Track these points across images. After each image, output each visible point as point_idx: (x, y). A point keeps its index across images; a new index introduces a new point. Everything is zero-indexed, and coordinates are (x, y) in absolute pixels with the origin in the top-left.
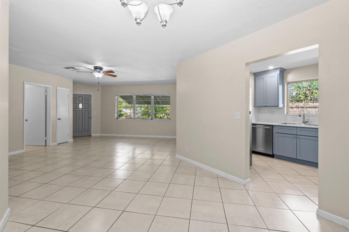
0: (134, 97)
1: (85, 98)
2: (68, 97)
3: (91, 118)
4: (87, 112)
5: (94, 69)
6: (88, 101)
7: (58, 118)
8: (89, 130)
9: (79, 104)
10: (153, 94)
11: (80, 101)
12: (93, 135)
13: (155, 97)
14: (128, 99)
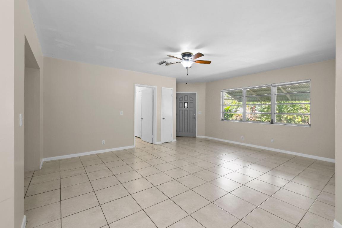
0: (245, 92)
1: (190, 97)
2: (172, 96)
3: (195, 118)
4: (192, 112)
5: (182, 57)
6: (193, 100)
7: (162, 118)
8: (194, 131)
9: (185, 103)
10: (274, 85)
11: (186, 100)
12: (197, 136)
13: (278, 89)
14: (236, 95)
